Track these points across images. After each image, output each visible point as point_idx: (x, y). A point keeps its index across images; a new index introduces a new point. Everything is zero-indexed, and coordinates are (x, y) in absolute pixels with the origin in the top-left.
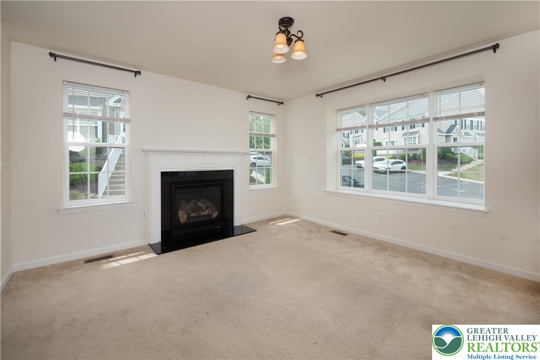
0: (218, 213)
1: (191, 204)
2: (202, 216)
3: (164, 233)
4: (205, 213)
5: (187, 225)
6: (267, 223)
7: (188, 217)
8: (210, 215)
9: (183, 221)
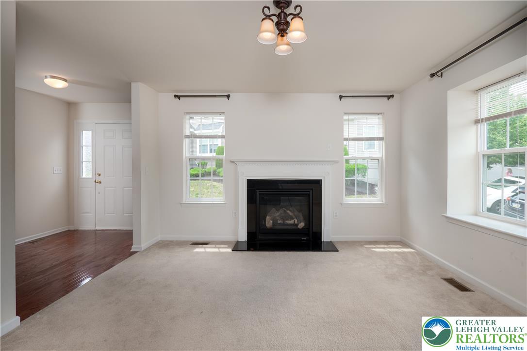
0: (305, 224)
1: (281, 211)
2: (288, 225)
3: (250, 234)
4: (292, 222)
5: (273, 231)
6: (362, 246)
7: (274, 224)
8: (297, 225)
9: (269, 226)
